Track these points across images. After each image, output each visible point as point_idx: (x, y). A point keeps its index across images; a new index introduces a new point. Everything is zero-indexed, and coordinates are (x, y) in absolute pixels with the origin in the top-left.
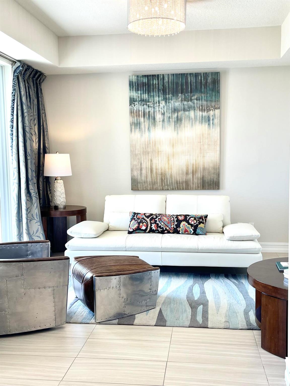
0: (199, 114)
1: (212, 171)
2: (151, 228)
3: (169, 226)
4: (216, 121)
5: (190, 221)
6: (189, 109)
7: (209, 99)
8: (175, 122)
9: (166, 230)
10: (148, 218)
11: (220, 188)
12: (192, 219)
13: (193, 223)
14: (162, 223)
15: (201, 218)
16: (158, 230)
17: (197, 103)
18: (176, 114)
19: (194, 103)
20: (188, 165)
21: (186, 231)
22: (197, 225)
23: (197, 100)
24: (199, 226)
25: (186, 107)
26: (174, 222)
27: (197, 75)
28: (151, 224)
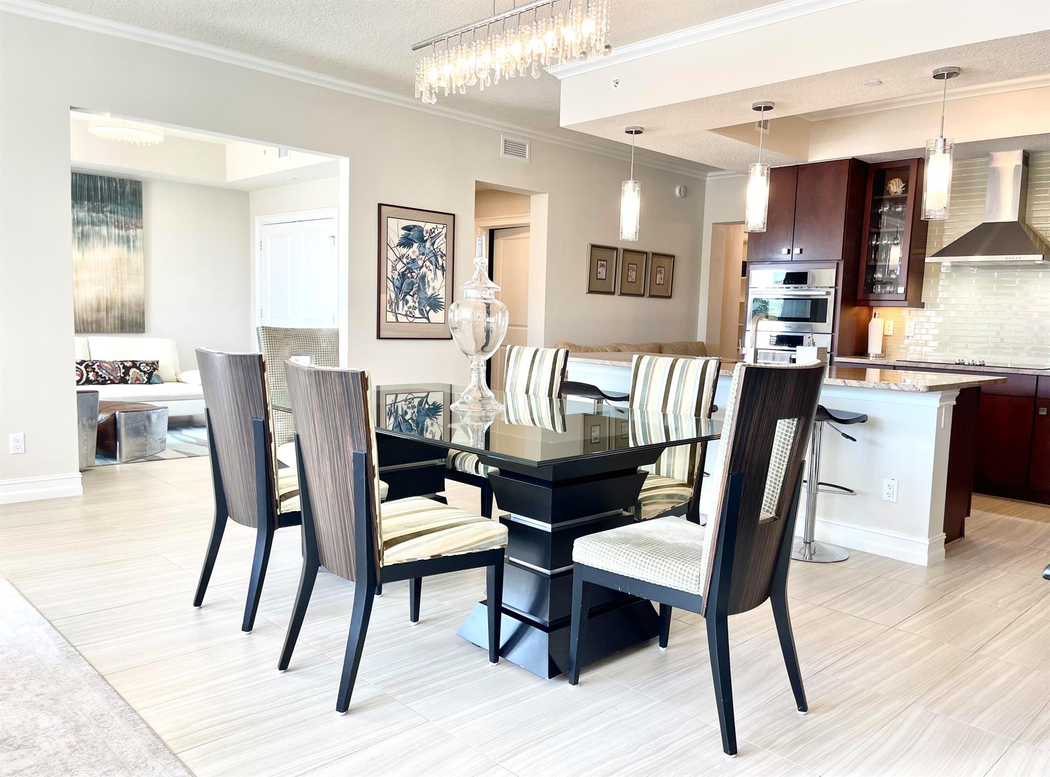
0: (114, 231)
1: (134, 308)
2: (88, 378)
3: (114, 375)
4: (138, 243)
5: (142, 368)
6: (100, 223)
7: (128, 213)
8: (78, 238)
9: (110, 379)
10: (81, 366)
11: (146, 331)
12: (143, 365)
13: (145, 370)
14: (104, 371)
15: (153, 363)
16: (98, 381)
17: (111, 217)
18: (80, 228)
19: (107, 217)
20: (100, 299)
21: (137, 379)
22: (152, 373)
23: (110, 212)
24: (154, 373)
25: (95, 220)
26: (120, 369)
27: (110, 180)
28: (88, 372)
